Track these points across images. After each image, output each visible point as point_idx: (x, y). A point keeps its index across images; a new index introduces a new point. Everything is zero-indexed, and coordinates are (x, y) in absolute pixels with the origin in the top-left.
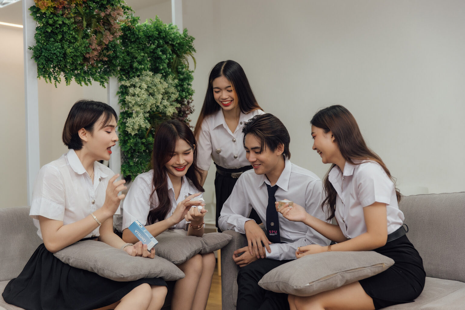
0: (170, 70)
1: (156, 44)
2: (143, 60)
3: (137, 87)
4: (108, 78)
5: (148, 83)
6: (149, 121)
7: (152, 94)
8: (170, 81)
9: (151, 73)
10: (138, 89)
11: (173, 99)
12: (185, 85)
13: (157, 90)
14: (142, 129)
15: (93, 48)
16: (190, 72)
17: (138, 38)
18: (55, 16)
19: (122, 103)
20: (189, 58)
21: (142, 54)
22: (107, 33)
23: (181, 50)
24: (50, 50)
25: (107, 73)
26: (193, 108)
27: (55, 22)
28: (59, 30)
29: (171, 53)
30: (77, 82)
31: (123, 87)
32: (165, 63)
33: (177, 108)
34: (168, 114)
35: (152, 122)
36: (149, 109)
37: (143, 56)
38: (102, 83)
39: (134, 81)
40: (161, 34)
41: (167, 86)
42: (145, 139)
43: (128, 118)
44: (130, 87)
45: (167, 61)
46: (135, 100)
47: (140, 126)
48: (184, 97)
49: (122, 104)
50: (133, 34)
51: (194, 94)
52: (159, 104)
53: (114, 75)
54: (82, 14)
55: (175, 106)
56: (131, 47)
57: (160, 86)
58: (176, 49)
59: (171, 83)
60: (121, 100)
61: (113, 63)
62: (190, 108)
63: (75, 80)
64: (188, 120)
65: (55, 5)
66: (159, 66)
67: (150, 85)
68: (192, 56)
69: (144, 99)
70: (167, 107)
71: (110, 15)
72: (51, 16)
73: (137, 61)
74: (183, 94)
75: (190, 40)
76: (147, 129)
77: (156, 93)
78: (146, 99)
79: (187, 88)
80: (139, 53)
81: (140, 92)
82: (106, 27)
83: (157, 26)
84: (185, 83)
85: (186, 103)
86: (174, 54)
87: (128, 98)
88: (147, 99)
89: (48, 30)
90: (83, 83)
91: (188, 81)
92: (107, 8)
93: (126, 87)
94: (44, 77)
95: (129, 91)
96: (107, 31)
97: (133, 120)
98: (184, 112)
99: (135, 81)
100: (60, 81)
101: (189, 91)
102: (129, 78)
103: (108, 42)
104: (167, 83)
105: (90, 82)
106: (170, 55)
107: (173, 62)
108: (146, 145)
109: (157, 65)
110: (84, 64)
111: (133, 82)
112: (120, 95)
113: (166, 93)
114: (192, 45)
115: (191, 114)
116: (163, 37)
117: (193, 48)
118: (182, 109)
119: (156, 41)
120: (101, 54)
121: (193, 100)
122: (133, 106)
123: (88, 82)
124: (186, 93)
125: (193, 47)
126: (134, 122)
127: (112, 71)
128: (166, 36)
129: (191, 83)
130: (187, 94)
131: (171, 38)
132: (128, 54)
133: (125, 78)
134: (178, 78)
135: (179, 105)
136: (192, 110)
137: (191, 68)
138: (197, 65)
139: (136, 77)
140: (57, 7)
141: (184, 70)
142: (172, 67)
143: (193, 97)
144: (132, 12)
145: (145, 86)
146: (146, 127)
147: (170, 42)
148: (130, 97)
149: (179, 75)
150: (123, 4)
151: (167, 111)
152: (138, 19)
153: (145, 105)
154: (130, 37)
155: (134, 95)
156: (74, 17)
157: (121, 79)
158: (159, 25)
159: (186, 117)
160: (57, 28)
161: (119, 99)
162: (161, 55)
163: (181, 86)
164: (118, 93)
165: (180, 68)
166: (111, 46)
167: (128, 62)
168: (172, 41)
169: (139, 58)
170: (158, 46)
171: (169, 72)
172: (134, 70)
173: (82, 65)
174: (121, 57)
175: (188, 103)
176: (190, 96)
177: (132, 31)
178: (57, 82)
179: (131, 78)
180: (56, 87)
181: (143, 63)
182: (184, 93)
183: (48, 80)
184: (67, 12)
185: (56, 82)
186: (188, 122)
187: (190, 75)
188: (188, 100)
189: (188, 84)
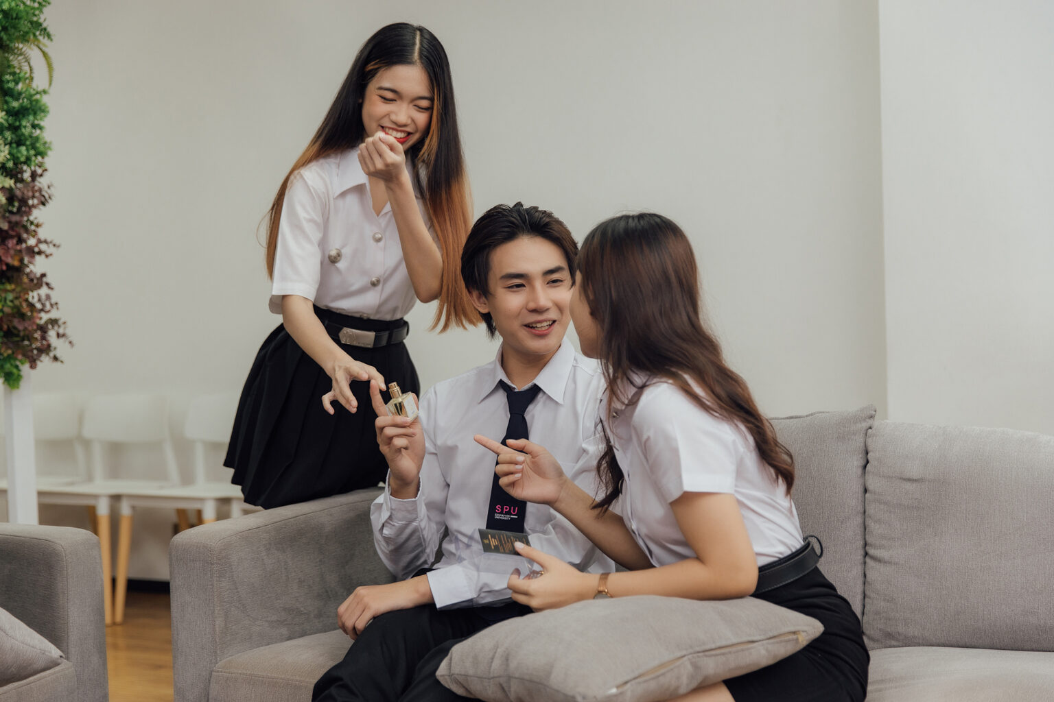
12: (25, 127)
16: (37, 93)
20: (33, 53)
23: (12, 31)
26: (49, 191)
48: (23, 159)
51: (50, 153)
62: (40, 190)
64: (32, 223)
68: (41, 49)
74: (19, 152)
75: (36, 5)
79: (31, 137)
84: (24, 123)
85: (27, 176)
91: (35, 118)
98: (23, 202)
101: (38, 145)
114: (41, 21)
115: (41, 207)
117: (45, 29)
118: (18, 193)
121: (46, 170)
124: (27, 150)
125: (44, 25)
129: (42, 123)
130: (32, 152)
134: (5, 107)
135: (9, 183)
136: (47, 196)
137: (39, 82)
138: (56, 74)
141: (20, 86)
143: (48, 161)
149: (7, 98)
159: (29, 213)
163: (15, 129)
165: (8, 82)
175: (34, 176)
176: (39, 158)
182: (23, 149)
186: (33, 228)
187: (37, 101)
188: (33, 168)
189: (34, 126)
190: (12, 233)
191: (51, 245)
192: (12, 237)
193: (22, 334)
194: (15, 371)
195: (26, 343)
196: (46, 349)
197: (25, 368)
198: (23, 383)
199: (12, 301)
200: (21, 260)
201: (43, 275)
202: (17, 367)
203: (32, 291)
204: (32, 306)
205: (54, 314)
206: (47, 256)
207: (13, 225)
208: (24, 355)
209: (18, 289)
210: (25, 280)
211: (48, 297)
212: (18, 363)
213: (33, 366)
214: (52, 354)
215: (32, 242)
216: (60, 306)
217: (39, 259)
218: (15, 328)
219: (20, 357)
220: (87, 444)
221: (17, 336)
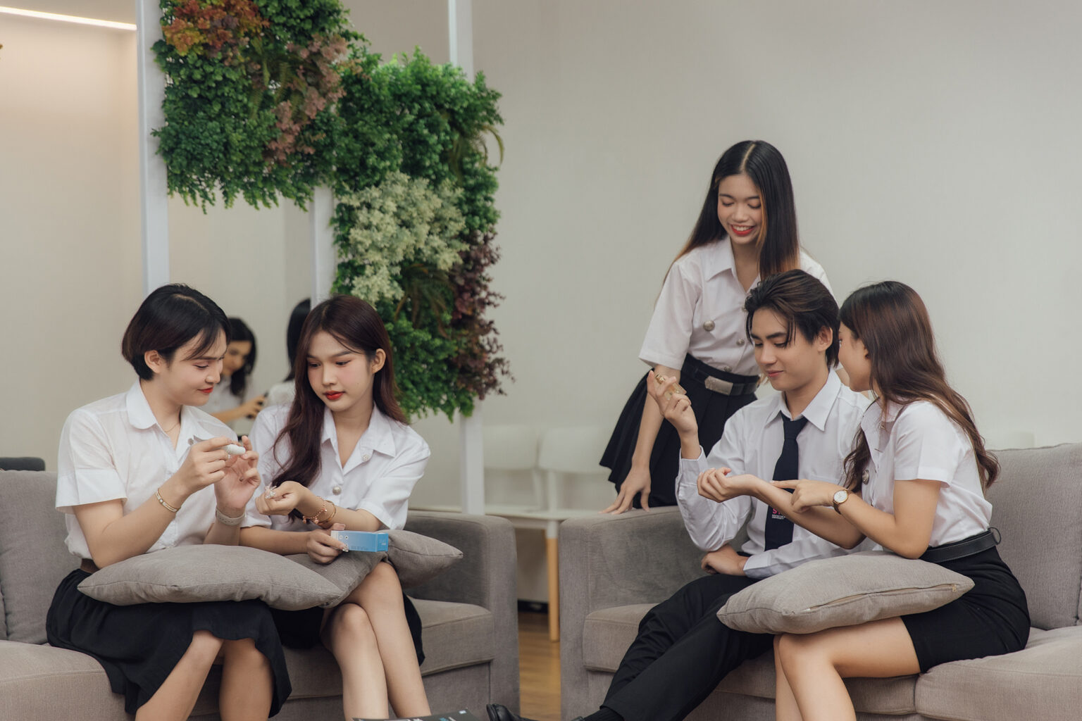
0: (446, 168)
1: (415, 111)
2: (388, 149)
3: (374, 208)
4: (313, 189)
5: (400, 198)
6: (400, 282)
7: (405, 224)
8: (447, 192)
9: (405, 178)
10: (377, 213)
11: (453, 234)
12: (479, 200)
13: (419, 214)
14: (386, 301)
15: (284, 128)
16: (490, 170)
17: (378, 101)
18: (206, 63)
19: (340, 243)
20: (488, 137)
21: (387, 136)
22: (313, 93)
23: (470, 121)
24: (198, 138)
25: (309, 177)
26: (497, 253)
27: (206, 76)
28: (213, 92)
29: (448, 128)
30: (249, 202)
31: (344, 209)
32: (435, 152)
33: (460, 253)
34: (443, 266)
35: (406, 285)
36: (400, 258)
37: (389, 140)
38: (300, 201)
39: (368, 195)
40: (428, 89)
41: (440, 205)
42: (393, 323)
43: (356, 278)
44: (359, 208)
45: (440, 148)
46: (371, 238)
47: (381, 295)
48: (477, 227)
49: (342, 246)
50: (367, 91)
51: (499, 220)
52: (422, 246)
53: (324, 182)
54: (260, 53)
55: (456, 249)
56: (363, 120)
57: (424, 206)
58: (461, 120)
59: (449, 198)
60: (338, 236)
61: (324, 158)
62: (490, 252)
63: (245, 197)
64: (484, 279)
65: (207, 41)
66: (422, 159)
67: (403, 204)
68: (494, 133)
69: (389, 235)
70: (439, 250)
71: (319, 53)
72: (198, 64)
73: (375, 151)
74: (474, 221)
75: (491, 97)
76: (396, 301)
77: (415, 222)
78: (395, 236)
79: (483, 208)
80: (380, 133)
81: (382, 219)
82: (310, 80)
83: (419, 72)
84: (478, 197)
85: (480, 239)
86: (454, 130)
87: (356, 234)
88: (397, 235)
89: (190, 92)
90: (260, 203)
91: (487, 192)
92: (311, 39)
93: (350, 209)
94: (181, 192)
95: (358, 218)
96: (312, 89)
97: (367, 283)
98: (477, 261)
99: (371, 195)
100: (214, 199)
101: (488, 214)
102: (356, 188)
103: (315, 114)
104: (439, 196)
105: (275, 199)
106: (447, 133)
107: (451, 150)
108: (396, 336)
109: (418, 156)
110: (263, 162)
111: (367, 197)
112: (337, 225)
113: (438, 219)
114: (495, 108)
115: (492, 265)
116: (432, 95)
117: (498, 116)
118: (473, 254)
119: (417, 106)
120: (300, 139)
121: (495, 234)
122: (367, 251)
123: (271, 198)
124: (480, 219)
125: (498, 111)
126: (368, 286)
127: (321, 174)
128: (438, 93)
129: (493, 196)
130: (484, 221)
131: (448, 96)
132: (357, 136)
133: (347, 188)
134: (464, 184)
135: (465, 247)
136: (495, 257)
137: (492, 161)
138: (506, 152)
139: (373, 187)
140: (211, 43)
141: (477, 165)
142: (450, 161)
143: (497, 227)
144: (366, 44)
145: (391, 206)
146: (394, 296)
147: (447, 106)
148: (358, 231)
149: (466, 177)
150: (345, 27)
151: (439, 259)
152: (379, 59)
153: (392, 250)
154: (360, 99)
155: (368, 227)
156: (246, 64)
157: (339, 191)
158: (422, 69)
159: (482, 270)
160: (209, 88)
161: (334, 234)
162: (427, 136)
163: (470, 201)
164: (333, 221)
165: (467, 163)
166: (322, 121)
167: (356, 154)
168: (450, 103)
169: (380, 144)
170: (421, 115)
171: (445, 172)
172: (369, 172)
173: (259, 164)
174: (343, 145)
176: (491, 225)
177: (364, 86)
178: (207, 202)
179: (363, 189)
180: (205, 213)
181: (387, 155)
182: (477, 219)
183: (189, 198)
184: (231, 54)
185: (204, 202)
186: (484, 283)
187: (489, 177)
188: (486, 233)
189: (487, 199)
190: (467, 288)
191: (498, 297)
192: (467, 291)
193: (473, 371)
194: (468, 401)
195: (478, 378)
196: (493, 384)
197: (476, 399)
198: (475, 412)
199: (465, 344)
200: (474, 311)
201: (491, 322)
202: (470, 399)
203: (482, 335)
204: (482, 347)
205: (499, 355)
206: (495, 306)
207: (468, 281)
208: (475, 388)
209: (471, 334)
210: (477, 326)
211: (495, 341)
212: (471, 395)
213: (482, 398)
214: (498, 388)
215: (483, 294)
216: (504, 348)
217: (488, 309)
218: (468, 366)
219: (471, 390)
220: (543, 474)
221: (470, 372)
